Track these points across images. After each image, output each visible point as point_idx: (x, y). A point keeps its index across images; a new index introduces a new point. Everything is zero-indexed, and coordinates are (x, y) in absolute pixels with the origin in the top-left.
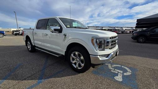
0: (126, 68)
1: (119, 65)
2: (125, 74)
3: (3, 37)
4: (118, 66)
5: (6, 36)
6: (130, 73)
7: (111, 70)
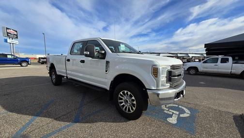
0: (184, 109)
1: (177, 104)
2: (182, 116)
3: (27, 66)
4: (174, 105)
5: (30, 64)
6: (189, 115)
7: (164, 110)
